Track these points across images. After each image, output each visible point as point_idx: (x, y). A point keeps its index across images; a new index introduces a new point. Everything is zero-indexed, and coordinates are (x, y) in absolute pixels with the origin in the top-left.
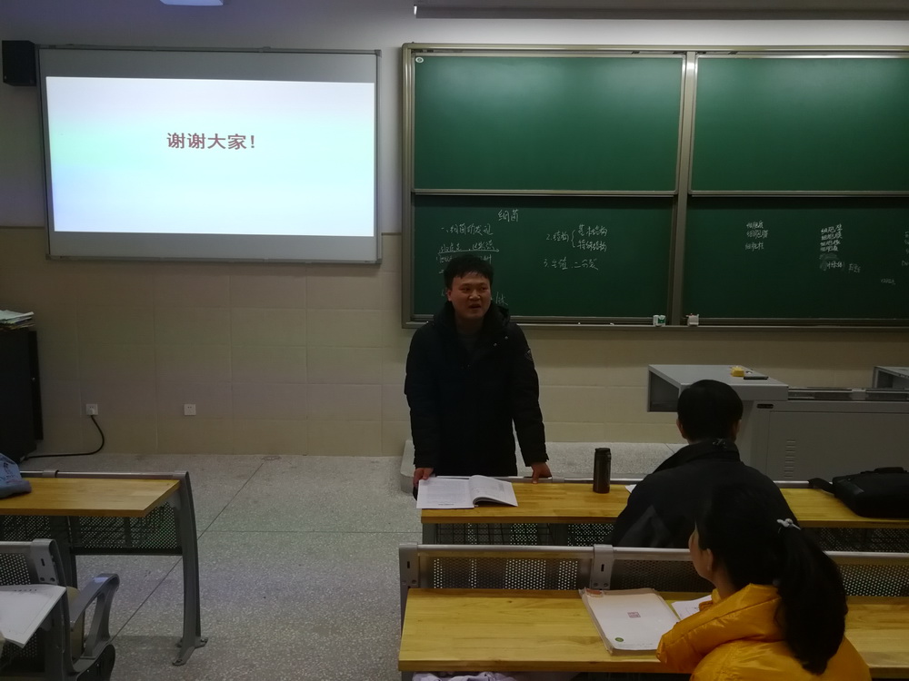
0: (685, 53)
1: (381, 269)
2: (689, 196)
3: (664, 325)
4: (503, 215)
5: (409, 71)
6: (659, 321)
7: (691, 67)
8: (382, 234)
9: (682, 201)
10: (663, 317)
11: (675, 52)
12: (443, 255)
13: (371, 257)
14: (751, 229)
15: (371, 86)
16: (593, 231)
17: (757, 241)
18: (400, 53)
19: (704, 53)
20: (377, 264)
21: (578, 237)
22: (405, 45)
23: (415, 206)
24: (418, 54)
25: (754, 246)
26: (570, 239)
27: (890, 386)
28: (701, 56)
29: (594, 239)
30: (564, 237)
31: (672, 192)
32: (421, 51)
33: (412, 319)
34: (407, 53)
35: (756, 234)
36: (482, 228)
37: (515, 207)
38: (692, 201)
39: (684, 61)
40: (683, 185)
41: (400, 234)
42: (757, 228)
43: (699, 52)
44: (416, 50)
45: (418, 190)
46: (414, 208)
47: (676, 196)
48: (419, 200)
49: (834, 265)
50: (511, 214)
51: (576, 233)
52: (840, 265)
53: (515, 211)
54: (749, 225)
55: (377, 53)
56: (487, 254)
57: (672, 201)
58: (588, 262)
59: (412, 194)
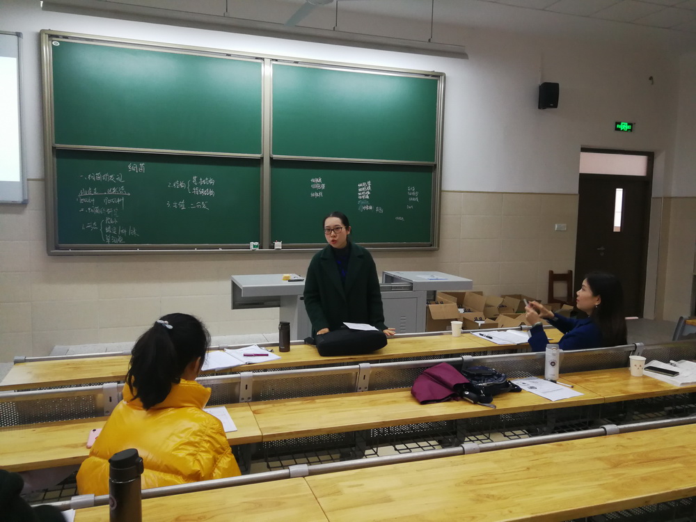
0: (263, 59)
1: (28, 208)
2: (271, 159)
3: (258, 249)
4: (132, 167)
5: (47, 52)
6: (254, 246)
7: (267, 70)
8: (28, 180)
9: (267, 162)
10: (257, 243)
11: (257, 58)
12: (82, 197)
13: (18, 198)
14: (314, 183)
15: (15, 60)
16: (204, 181)
17: (318, 191)
18: (39, 36)
19: (276, 60)
20: (24, 204)
21: (192, 186)
22: (42, 31)
23: (57, 158)
24: (54, 39)
25: (317, 195)
26: (187, 186)
28: (274, 62)
29: (205, 187)
30: (182, 185)
31: (258, 156)
32: (57, 37)
33: (57, 248)
34: (45, 38)
35: (318, 186)
36: (115, 177)
37: (142, 161)
38: (274, 162)
39: (262, 65)
40: (266, 151)
41: (44, 180)
42: (317, 182)
43: (273, 60)
44: (52, 36)
45: (58, 146)
46: (55, 159)
47: (262, 158)
48: (59, 153)
49: (367, 208)
50: (139, 167)
51: (191, 183)
52: (371, 208)
53: (142, 165)
54: (313, 180)
55: (18, 35)
56: (120, 197)
57: (259, 162)
58: (201, 204)
59: (54, 148)
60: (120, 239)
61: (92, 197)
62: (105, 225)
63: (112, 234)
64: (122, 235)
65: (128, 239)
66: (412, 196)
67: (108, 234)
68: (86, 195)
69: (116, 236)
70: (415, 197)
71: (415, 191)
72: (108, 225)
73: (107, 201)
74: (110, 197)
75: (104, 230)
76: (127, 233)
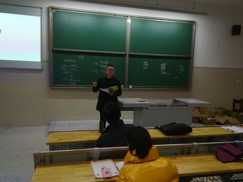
0: (127, 16)
2: (129, 54)
3: (123, 88)
4: (79, 57)
5: (51, 14)
7: (129, 21)
8: (43, 61)
9: (127, 55)
10: (123, 86)
11: (125, 16)
12: (62, 68)
13: (39, 67)
14: (144, 64)
15: (39, 18)
16: (104, 62)
17: (146, 66)
18: (48, 9)
19: (132, 17)
20: (42, 70)
21: (100, 64)
22: (50, 7)
23: (54, 53)
24: (54, 10)
25: (145, 68)
27: (176, 103)
29: (105, 64)
30: (97, 64)
31: (125, 53)
32: (55, 9)
33: (53, 86)
34: (50, 9)
36: (74, 60)
37: (83, 55)
38: (130, 56)
39: (127, 19)
40: (128, 52)
41: (49, 61)
42: (146, 63)
43: (131, 17)
44: (53, 8)
45: (54, 49)
46: (53, 54)
47: (126, 54)
48: (54, 51)
49: (164, 73)
50: (82, 57)
51: (100, 63)
52: (165, 73)
54: (144, 62)
55: (41, 8)
56: (75, 68)
57: (125, 55)
58: (103, 71)
59: (52, 50)
60: (75, 83)
61: (65, 68)
62: (70, 78)
63: (72, 81)
64: (75, 82)
65: (77, 83)
67: (71, 81)
68: (63, 67)
69: (73, 82)
70: (182, 69)
71: (182, 67)
74: (72, 68)
75: (69, 80)
76: (77, 81)
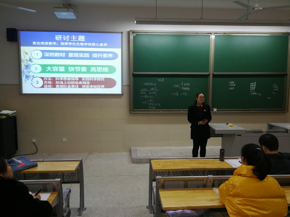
0: (211, 33)
2: (213, 74)
4: (159, 80)
5: (132, 37)
8: (124, 86)
9: (211, 76)
11: (208, 33)
12: (142, 92)
13: (120, 92)
14: (230, 84)
16: (186, 84)
17: (232, 87)
18: (129, 33)
20: (122, 95)
21: (181, 86)
22: (130, 31)
24: (134, 33)
26: (179, 86)
27: (272, 129)
28: (216, 34)
29: (186, 86)
30: (177, 86)
33: (133, 111)
35: (232, 85)
36: (153, 84)
37: (163, 77)
38: (214, 76)
39: (211, 36)
40: (211, 71)
41: (129, 86)
42: (232, 83)
44: (133, 32)
45: (134, 73)
46: (133, 78)
47: (209, 74)
48: (134, 76)
49: (254, 94)
52: (256, 94)
53: (163, 79)
54: (230, 82)
55: (122, 33)
56: (155, 91)
57: (208, 76)
58: (184, 93)
59: (133, 74)
60: (154, 108)
61: (145, 92)
62: (149, 102)
63: (152, 106)
64: (155, 106)
65: (157, 108)
66: (275, 88)
67: (150, 105)
70: (276, 88)
71: (276, 86)
72: (150, 102)
73: (150, 93)
74: (151, 91)
75: (149, 104)
76: (157, 105)
